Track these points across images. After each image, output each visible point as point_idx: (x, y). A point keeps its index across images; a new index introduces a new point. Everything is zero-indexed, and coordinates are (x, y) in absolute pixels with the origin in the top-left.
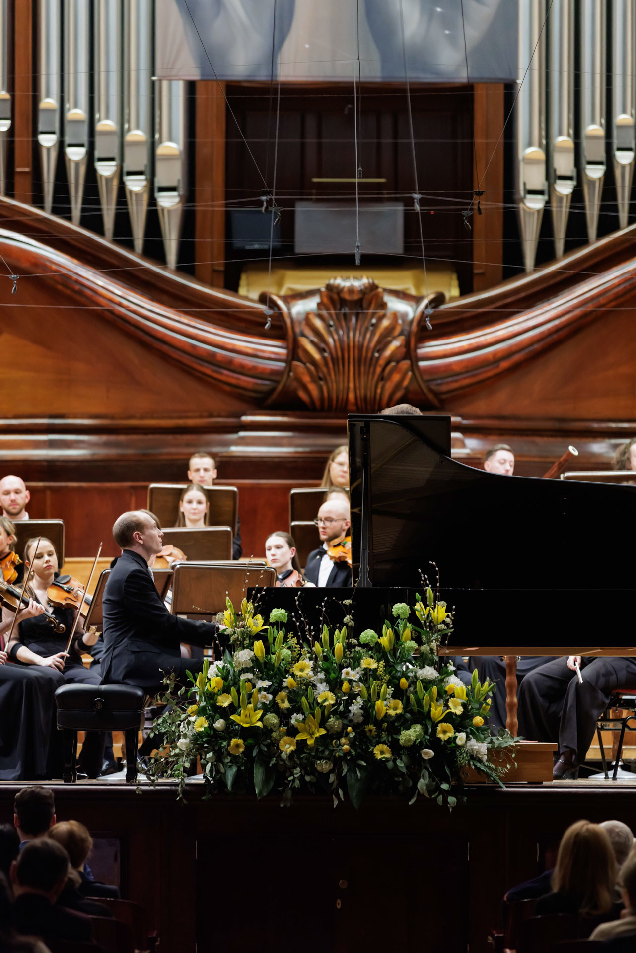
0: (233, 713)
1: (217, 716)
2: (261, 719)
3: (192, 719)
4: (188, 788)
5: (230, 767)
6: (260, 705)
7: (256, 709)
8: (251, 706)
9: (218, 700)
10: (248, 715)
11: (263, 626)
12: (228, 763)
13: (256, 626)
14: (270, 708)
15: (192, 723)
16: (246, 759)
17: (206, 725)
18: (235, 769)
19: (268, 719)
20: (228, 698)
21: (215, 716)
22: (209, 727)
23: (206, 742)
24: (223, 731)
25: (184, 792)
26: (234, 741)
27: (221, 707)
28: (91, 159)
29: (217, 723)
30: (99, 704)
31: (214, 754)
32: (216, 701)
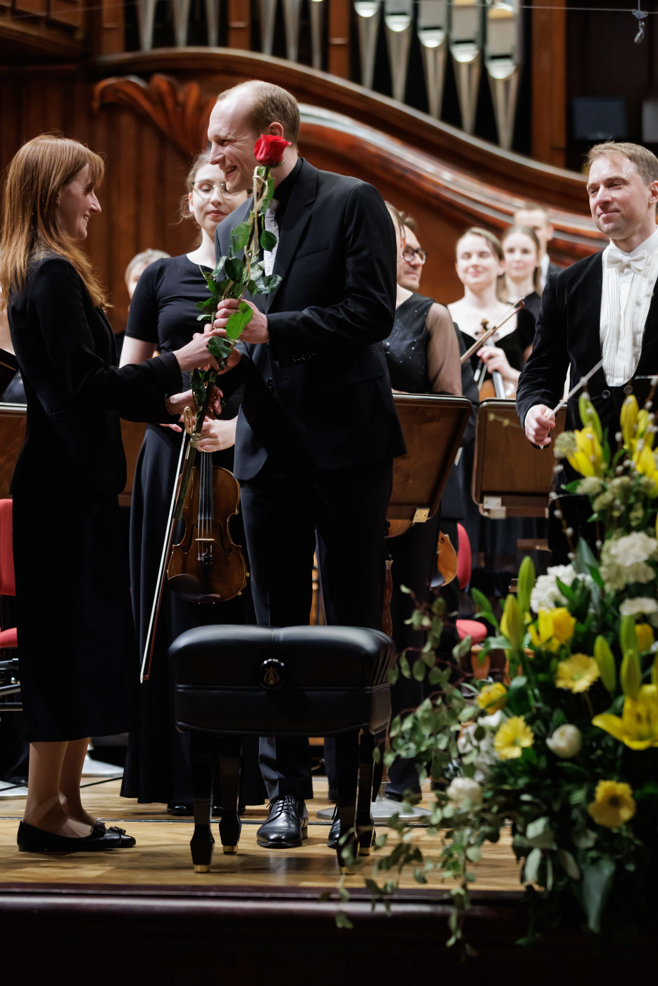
0: (599, 711)
1: (558, 715)
3: (492, 720)
4: (478, 911)
5: (595, 861)
8: (651, 689)
9: (560, 674)
10: (644, 715)
12: (589, 849)
15: (488, 734)
16: (638, 842)
17: (527, 742)
18: (607, 869)
20: (587, 667)
21: (551, 715)
22: (534, 746)
23: (527, 790)
24: (572, 759)
25: (466, 922)
26: (604, 788)
27: (567, 693)
28: (414, 28)
29: (556, 735)
30: (271, 673)
31: (549, 824)
32: (553, 675)
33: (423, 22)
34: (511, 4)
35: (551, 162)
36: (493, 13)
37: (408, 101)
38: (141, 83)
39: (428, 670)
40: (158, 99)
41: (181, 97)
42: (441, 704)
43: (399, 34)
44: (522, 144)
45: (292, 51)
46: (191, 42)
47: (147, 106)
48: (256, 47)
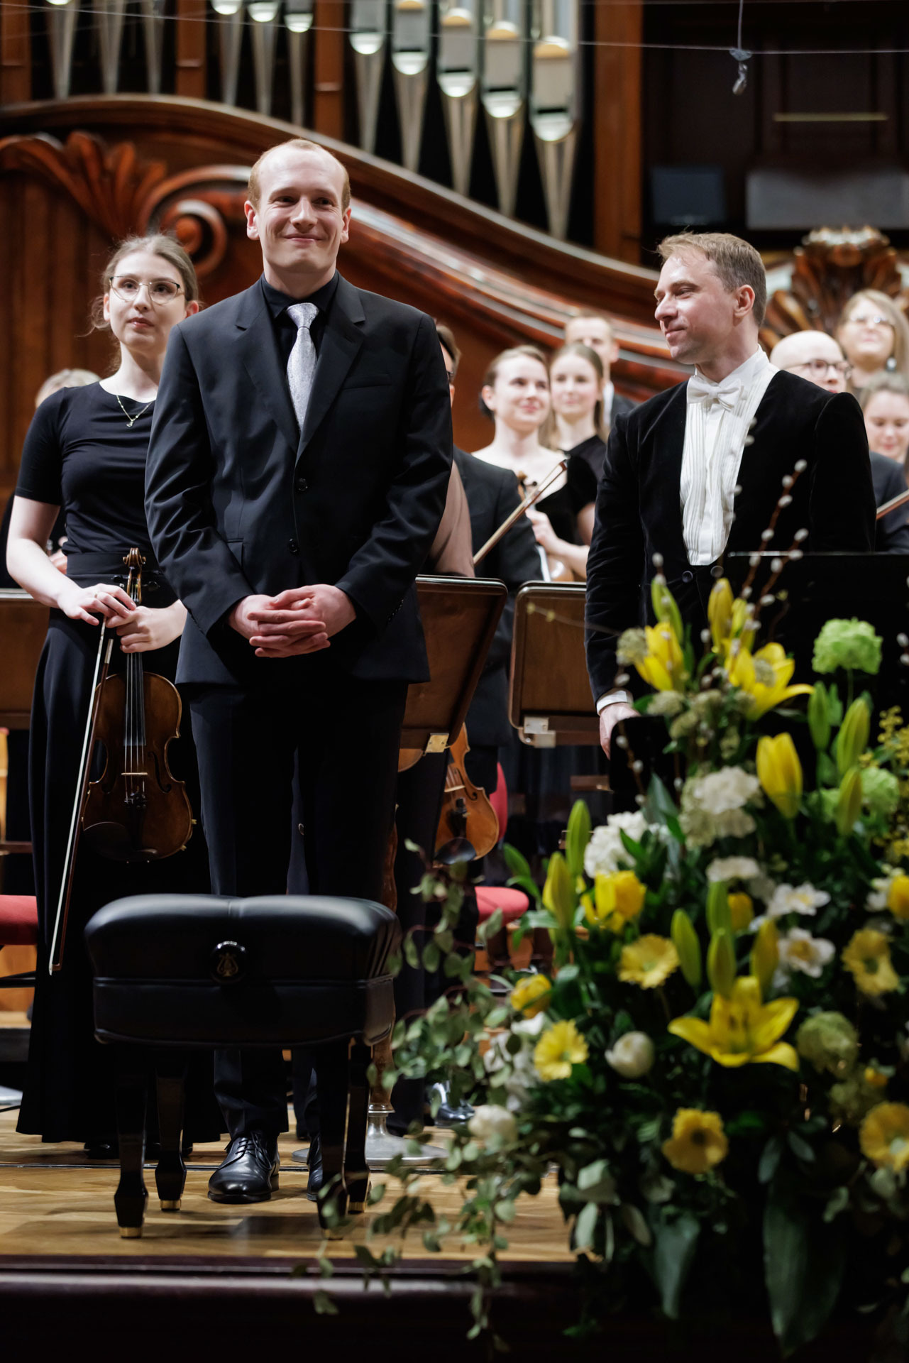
0: (678, 1013)
1: (622, 1018)
2: (789, 1036)
3: (532, 1025)
4: (511, 1290)
5: (672, 1221)
6: (781, 981)
7: (768, 995)
8: (749, 983)
9: (624, 962)
10: (739, 1018)
11: (793, 682)
12: (664, 1204)
13: (769, 684)
14: (820, 993)
15: (526, 1046)
16: (731, 1193)
17: (579, 1056)
18: (689, 1231)
19: (816, 1033)
20: (661, 952)
21: (612, 1019)
22: (589, 1062)
23: (579, 1122)
24: (641, 1080)
25: (494, 1305)
26: (684, 1119)
27: (635, 988)
28: (433, 71)
29: (619, 1046)
30: (227, 962)
31: (609, 1169)
32: (615, 963)
33: (444, 61)
34: (565, 37)
35: (621, 257)
36: (541, 50)
37: (423, 170)
38: (55, 144)
39: (443, 956)
40: (77, 166)
41: (110, 162)
42: (461, 1004)
43: (412, 78)
44: (581, 231)
45: (264, 100)
46: (123, 87)
47: (62, 174)
48: (215, 94)
